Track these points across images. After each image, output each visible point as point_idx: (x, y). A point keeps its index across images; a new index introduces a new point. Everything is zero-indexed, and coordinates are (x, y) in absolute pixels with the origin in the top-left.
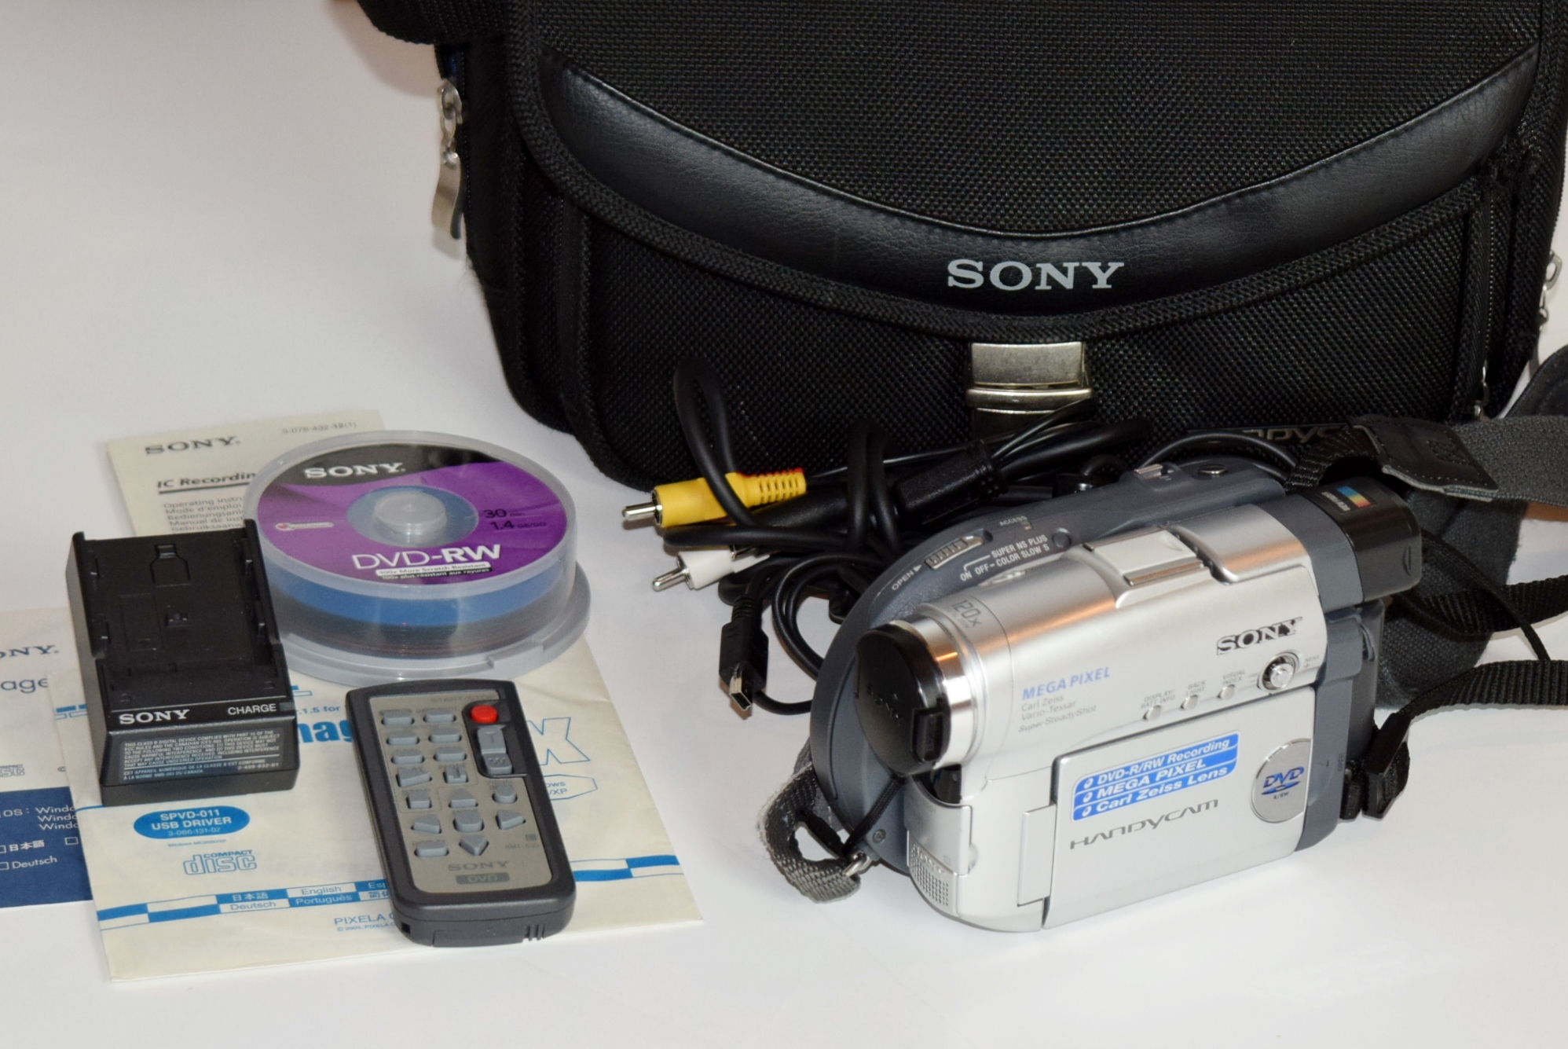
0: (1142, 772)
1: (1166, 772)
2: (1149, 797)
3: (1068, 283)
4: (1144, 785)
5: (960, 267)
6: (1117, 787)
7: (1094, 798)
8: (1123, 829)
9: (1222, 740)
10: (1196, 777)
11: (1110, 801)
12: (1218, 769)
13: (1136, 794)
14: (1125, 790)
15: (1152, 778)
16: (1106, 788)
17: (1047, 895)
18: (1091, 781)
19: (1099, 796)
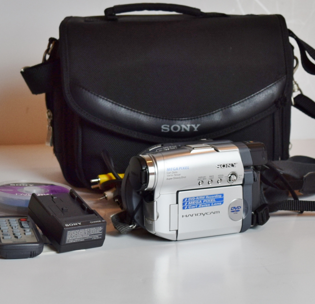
0: (199, 199)
1: (206, 201)
2: (202, 207)
3: (188, 130)
4: (200, 203)
5: (164, 127)
6: (193, 202)
7: (187, 204)
8: (196, 214)
9: (220, 195)
10: (214, 203)
11: (192, 206)
12: (219, 202)
13: (198, 206)
14: (195, 204)
15: (202, 201)
16: (191, 202)
17: (177, 229)
18: (187, 199)
19: (189, 204)
